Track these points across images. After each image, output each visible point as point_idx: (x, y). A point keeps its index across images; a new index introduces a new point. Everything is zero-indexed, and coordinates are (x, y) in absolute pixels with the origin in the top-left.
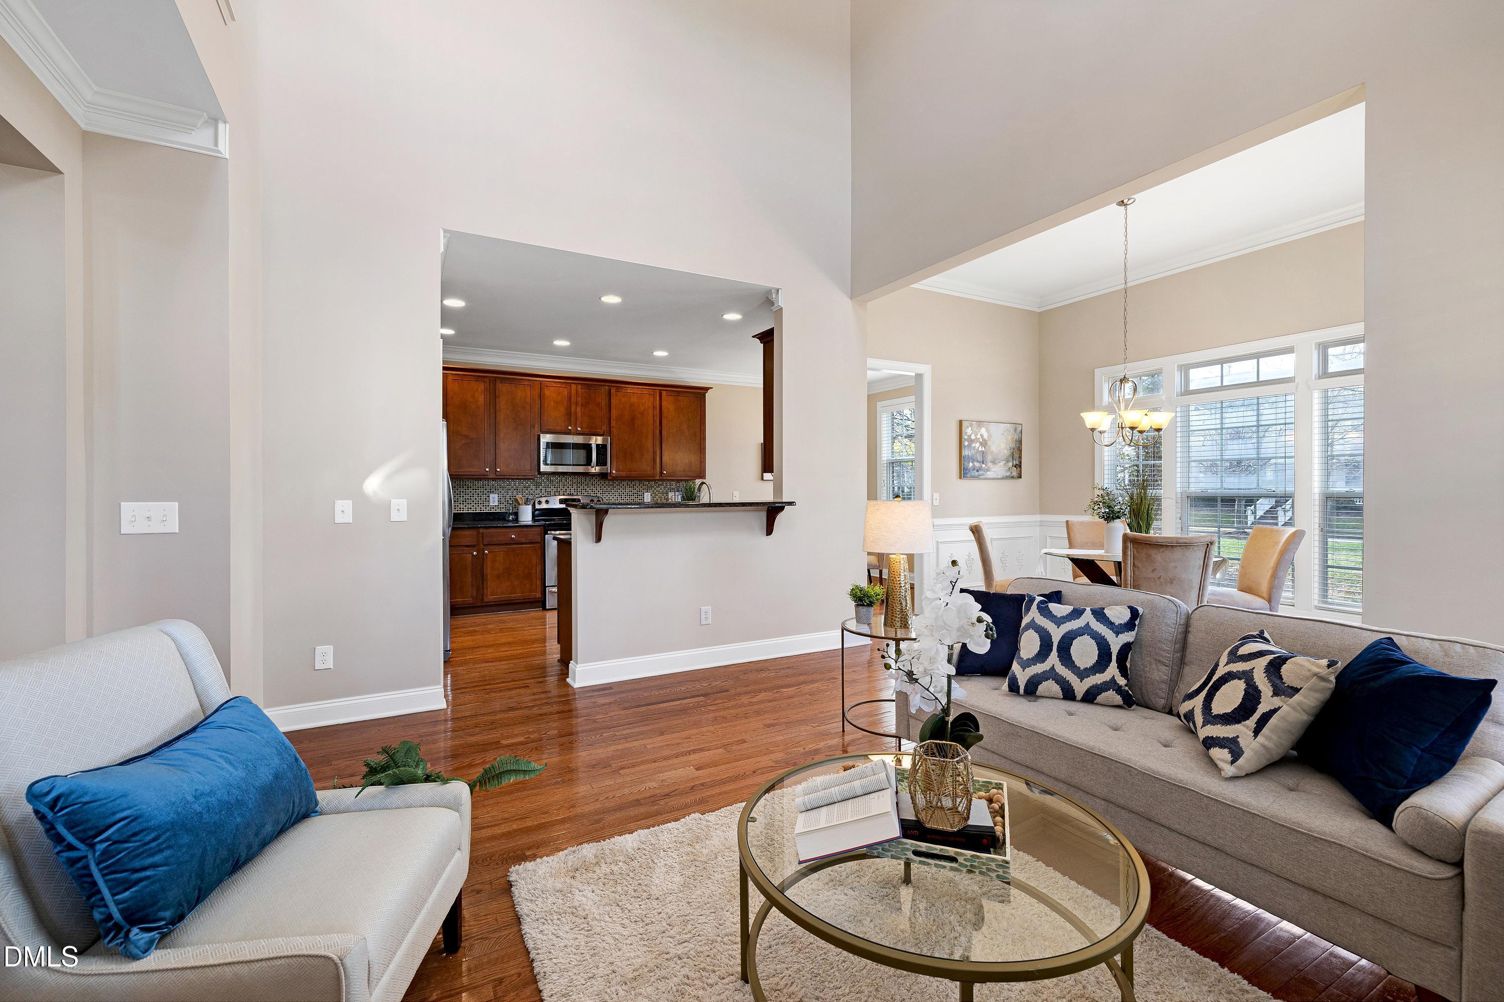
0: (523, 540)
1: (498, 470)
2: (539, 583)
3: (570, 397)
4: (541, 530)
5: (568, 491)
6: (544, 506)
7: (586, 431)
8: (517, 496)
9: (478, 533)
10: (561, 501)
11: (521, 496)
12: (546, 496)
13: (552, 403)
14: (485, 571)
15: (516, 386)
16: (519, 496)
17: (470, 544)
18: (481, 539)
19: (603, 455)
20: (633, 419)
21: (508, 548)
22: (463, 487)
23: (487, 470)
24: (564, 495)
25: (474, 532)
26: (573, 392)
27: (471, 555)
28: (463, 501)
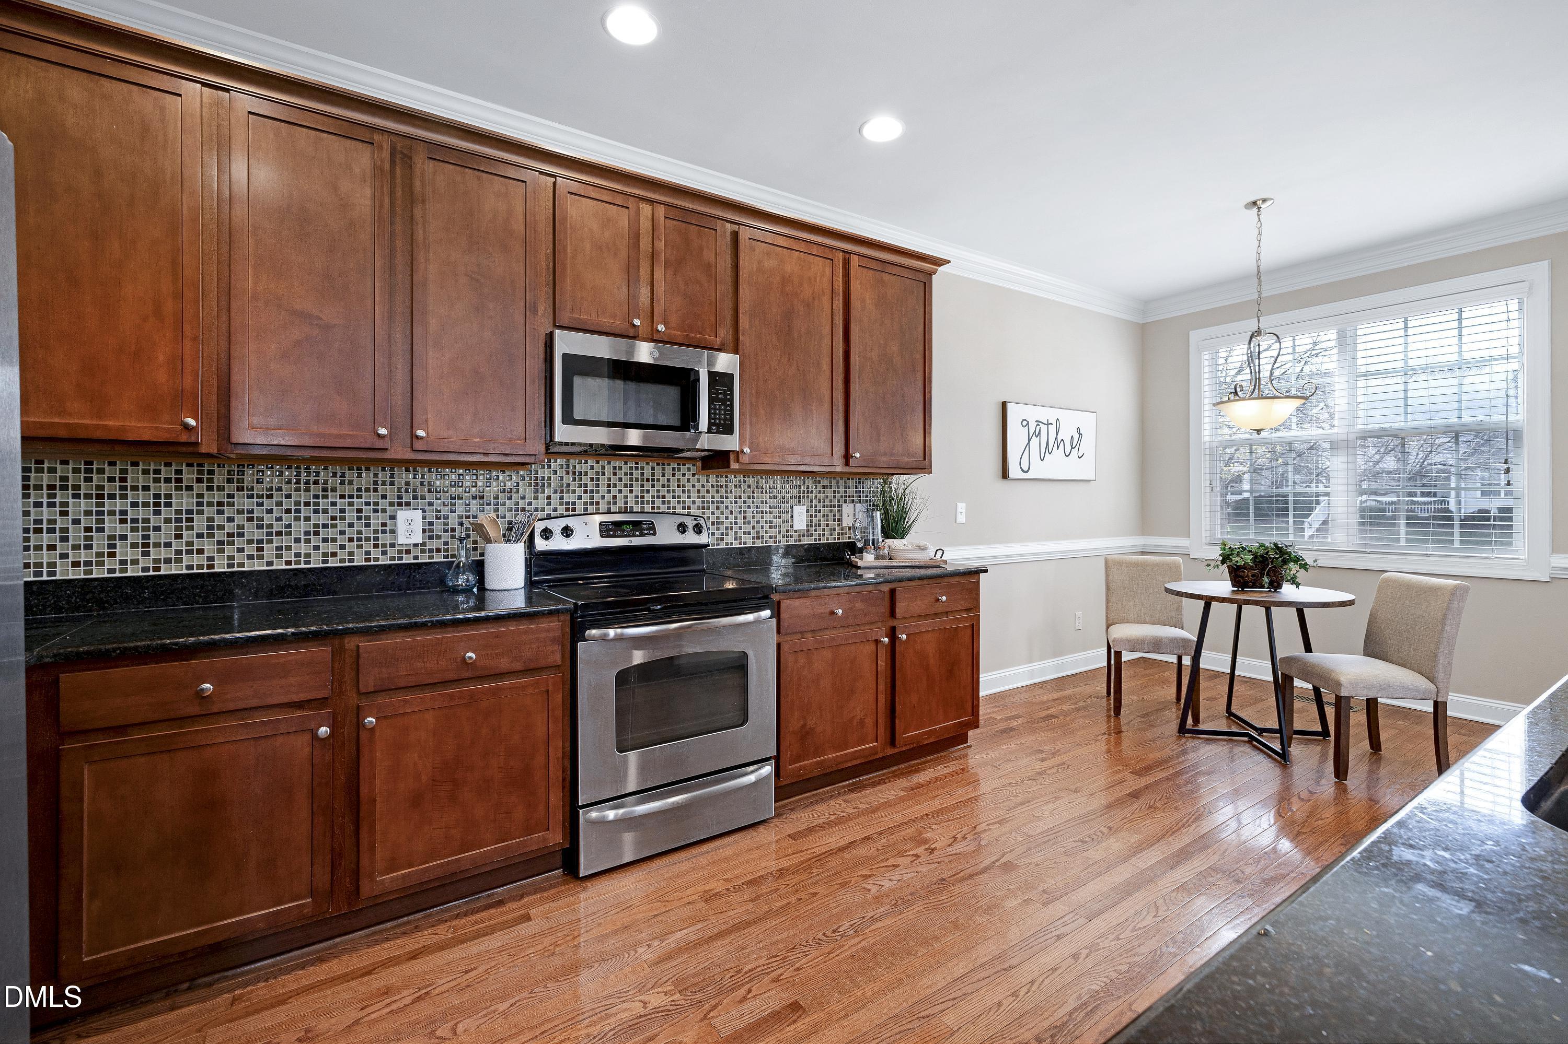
0: (504, 664)
1: (421, 433)
2: (556, 798)
3: (635, 237)
4: (563, 626)
5: (620, 502)
6: (559, 543)
7: (678, 334)
8: (480, 515)
9: (338, 653)
10: (607, 530)
11: (493, 515)
12: (562, 516)
13: (588, 246)
14: (364, 790)
15: (479, 178)
16: (485, 518)
17: (303, 696)
18: (348, 677)
19: (723, 402)
20: (788, 316)
21: (452, 697)
22: (307, 490)
23: (382, 431)
24: (609, 512)
25: (321, 652)
26: (645, 224)
27: (307, 737)
28: (307, 533)
